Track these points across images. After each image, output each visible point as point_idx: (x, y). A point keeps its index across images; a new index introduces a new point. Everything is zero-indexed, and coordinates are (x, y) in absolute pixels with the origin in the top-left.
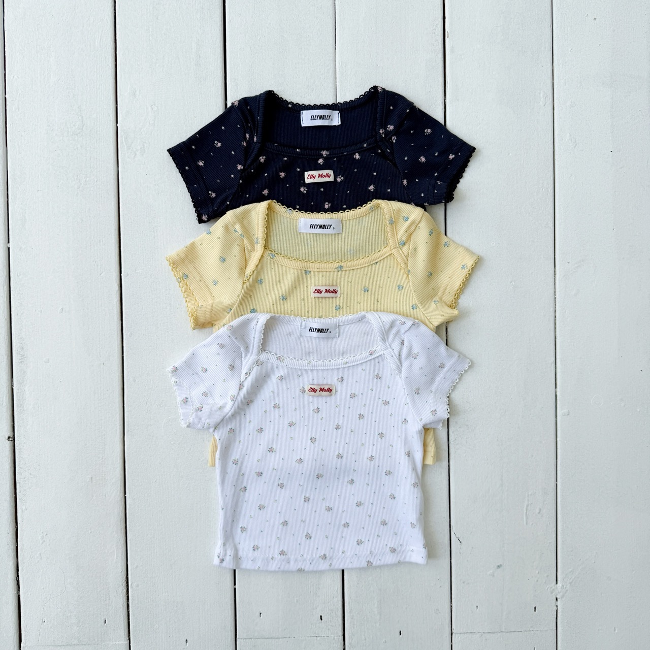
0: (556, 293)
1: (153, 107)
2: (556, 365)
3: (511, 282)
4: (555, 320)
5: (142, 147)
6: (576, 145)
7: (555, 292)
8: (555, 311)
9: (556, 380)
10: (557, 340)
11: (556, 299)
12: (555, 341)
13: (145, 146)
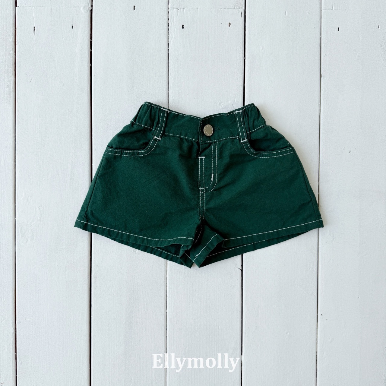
1: (40, 207)
3: (287, 333)
4: (317, 358)
5: (32, 235)
6: (334, 239)
7: (317, 339)
8: (317, 352)
13: (34, 235)
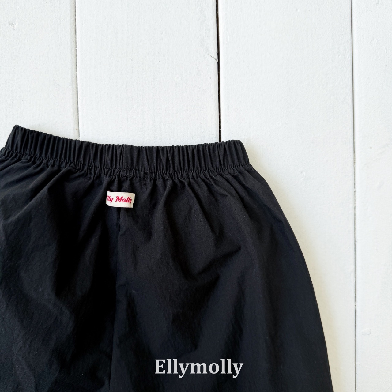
0: (356, 185)
2: (355, 273)
9: (355, 292)
10: (357, 244)
11: (357, 193)
12: (355, 245)
